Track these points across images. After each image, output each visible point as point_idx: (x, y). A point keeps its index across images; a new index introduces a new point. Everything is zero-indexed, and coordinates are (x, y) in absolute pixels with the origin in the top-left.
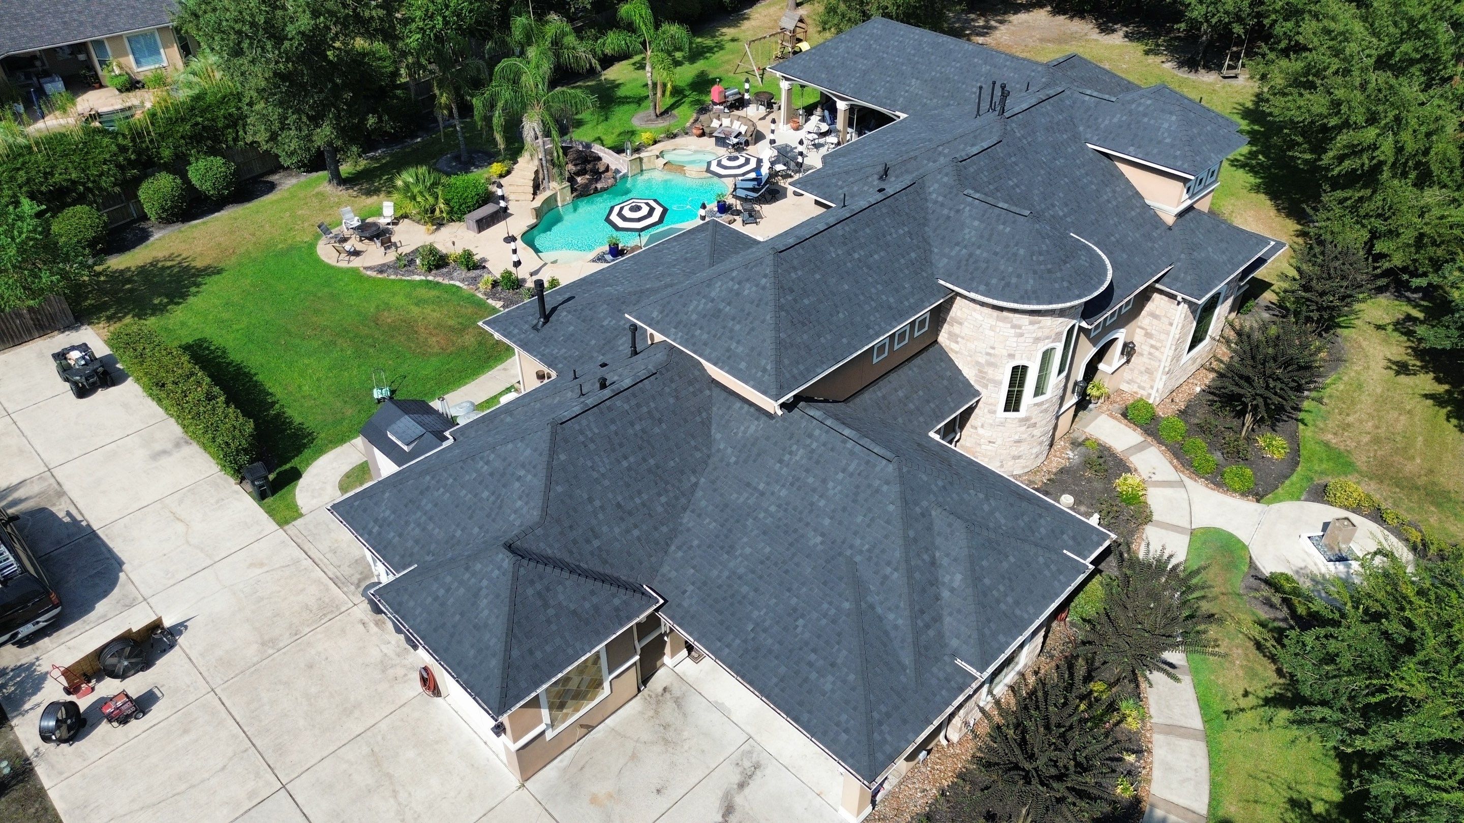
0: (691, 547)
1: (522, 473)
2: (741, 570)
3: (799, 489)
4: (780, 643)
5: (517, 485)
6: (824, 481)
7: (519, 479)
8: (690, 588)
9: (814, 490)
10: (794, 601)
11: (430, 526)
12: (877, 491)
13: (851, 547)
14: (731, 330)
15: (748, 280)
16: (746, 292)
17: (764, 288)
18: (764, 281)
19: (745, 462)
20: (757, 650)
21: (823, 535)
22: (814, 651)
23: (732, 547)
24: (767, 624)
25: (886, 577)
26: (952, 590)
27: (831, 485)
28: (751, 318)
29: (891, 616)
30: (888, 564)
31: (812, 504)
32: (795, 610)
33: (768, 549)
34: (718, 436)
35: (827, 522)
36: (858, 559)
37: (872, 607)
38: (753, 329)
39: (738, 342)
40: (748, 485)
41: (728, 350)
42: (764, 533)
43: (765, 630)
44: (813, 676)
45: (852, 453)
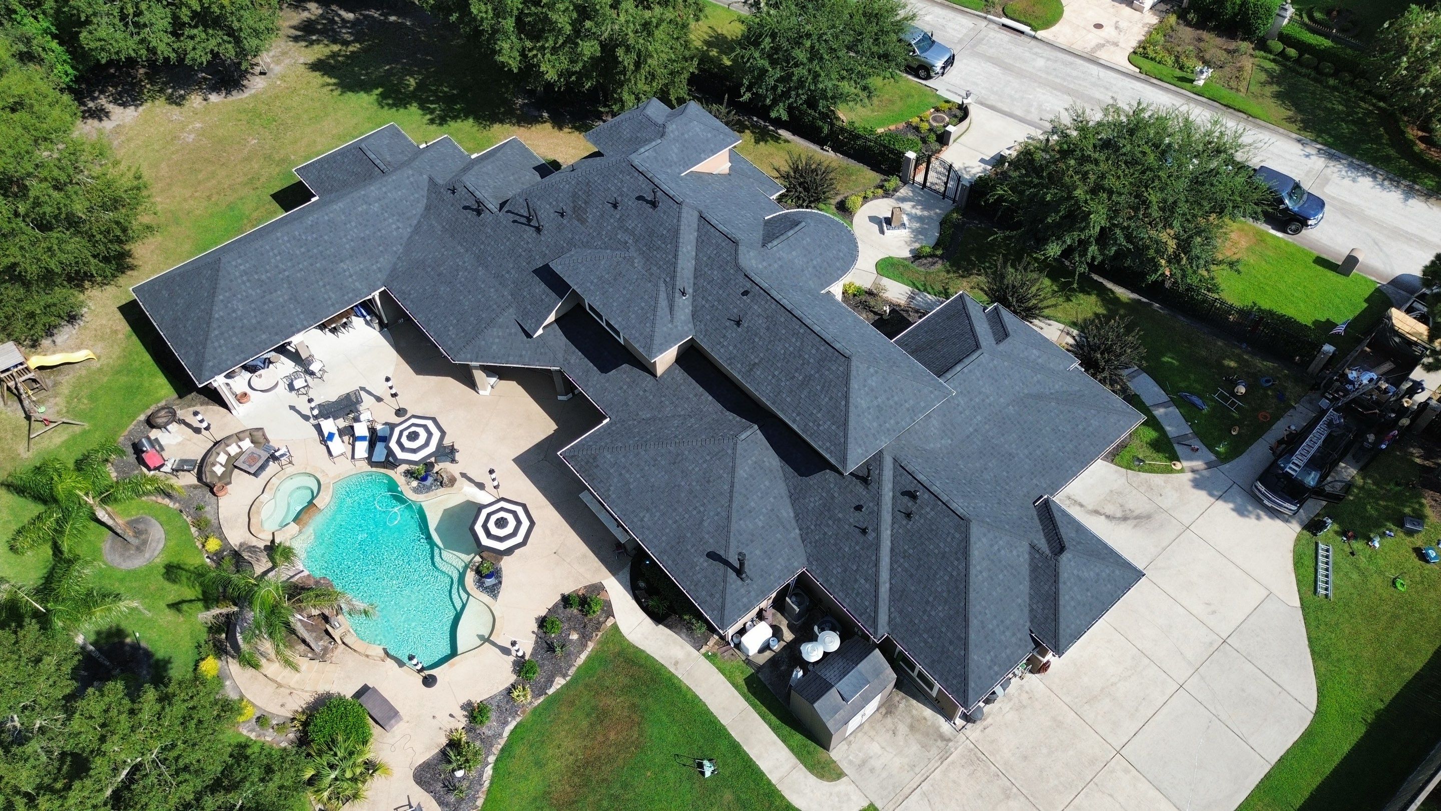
0: (1007, 477)
1: (996, 547)
2: (1026, 452)
3: (980, 408)
4: (1071, 441)
5: (1003, 552)
6: (980, 393)
7: (999, 550)
8: (1035, 481)
9: (983, 401)
10: (1047, 428)
11: (1008, 622)
12: (995, 367)
13: (1019, 392)
14: (896, 403)
15: (865, 381)
16: (874, 384)
17: (876, 372)
18: (872, 370)
19: (953, 434)
20: (1075, 453)
21: (1008, 405)
22: (1077, 425)
23: (1010, 454)
24: (1060, 444)
25: (1038, 382)
26: (1039, 357)
27: (983, 390)
28: (894, 388)
29: (1057, 387)
30: (1032, 377)
31: (990, 405)
32: (1053, 430)
33: (1014, 435)
34: (932, 445)
35: (1002, 400)
36: (1026, 391)
37: (1052, 394)
38: (901, 390)
39: (906, 401)
40: (968, 437)
41: (908, 410)
42: (1003, 435)
43: (1064, 447)
44: (1091, 429)
45: (970, 371)
